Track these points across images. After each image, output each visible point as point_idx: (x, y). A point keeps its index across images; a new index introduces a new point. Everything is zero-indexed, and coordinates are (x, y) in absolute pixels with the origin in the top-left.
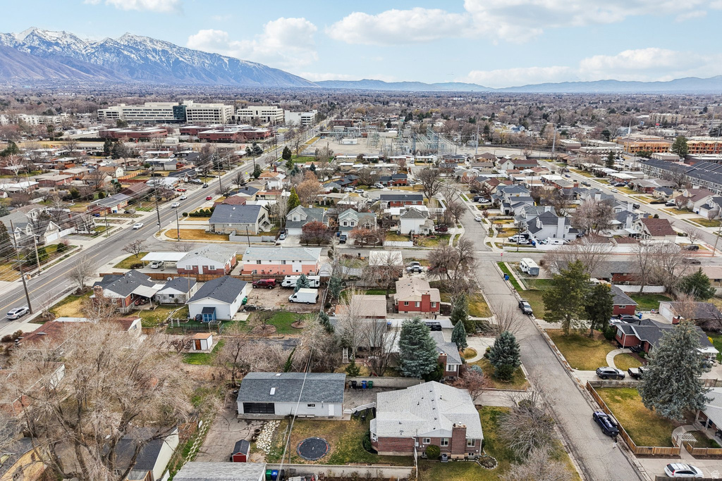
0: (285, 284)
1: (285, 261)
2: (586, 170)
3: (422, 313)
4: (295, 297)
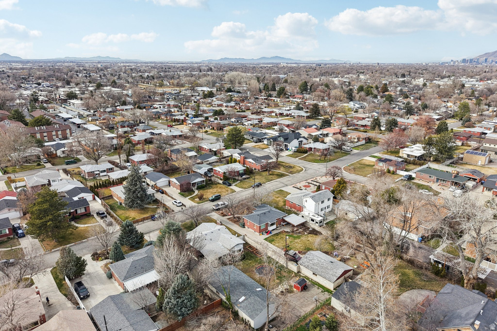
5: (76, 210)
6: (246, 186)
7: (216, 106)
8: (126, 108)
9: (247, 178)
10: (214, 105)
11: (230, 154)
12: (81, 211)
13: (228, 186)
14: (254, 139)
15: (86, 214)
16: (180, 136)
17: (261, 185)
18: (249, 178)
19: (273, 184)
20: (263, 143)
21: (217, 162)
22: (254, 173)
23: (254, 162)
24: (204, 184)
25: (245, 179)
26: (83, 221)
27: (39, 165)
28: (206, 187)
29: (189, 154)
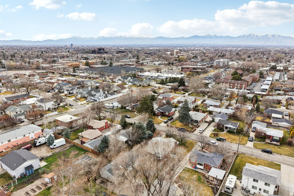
0: (38, 144)
1: (25, 135)
2: (66, 75)
3: (106, 129)
4: (55, 145)
9: (275, 145)
13: (250, 141)
15: (166, 116)
17: (271, 153)
18: (278, 145)
19: (286, 159)
22: (293, 146)
24: (235, 131)
25: (272, 144)
26: (163, 117)
27: (204, 96)
28: (235, 133)
29: (274, 115)
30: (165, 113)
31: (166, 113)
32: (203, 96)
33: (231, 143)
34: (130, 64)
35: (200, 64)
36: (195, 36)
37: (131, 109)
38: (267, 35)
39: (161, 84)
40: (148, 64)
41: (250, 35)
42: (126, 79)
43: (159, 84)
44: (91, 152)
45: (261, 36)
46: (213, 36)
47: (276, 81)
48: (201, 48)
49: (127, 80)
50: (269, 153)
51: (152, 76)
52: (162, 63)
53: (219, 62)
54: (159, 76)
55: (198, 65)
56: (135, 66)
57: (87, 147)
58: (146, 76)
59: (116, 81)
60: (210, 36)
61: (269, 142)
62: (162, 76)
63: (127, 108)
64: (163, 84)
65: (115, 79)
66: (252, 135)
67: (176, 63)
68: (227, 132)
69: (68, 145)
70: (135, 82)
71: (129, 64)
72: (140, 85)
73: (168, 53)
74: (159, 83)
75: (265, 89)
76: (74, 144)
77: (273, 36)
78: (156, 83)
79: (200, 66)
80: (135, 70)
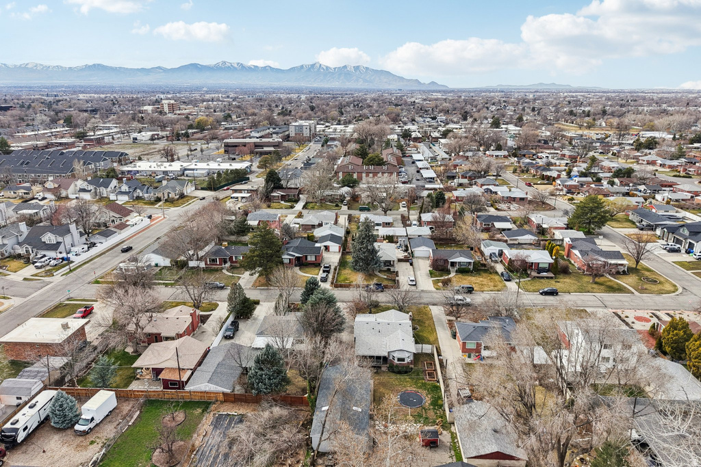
0: (21, 436)
3: (195, 332)
4: (93, 419)
5: (306, 256)
6: (532, 288)
7: (645, 162)
8: (497, 154)
9: (547, 278)
10: (640, 162)
11: (561, 238)
12: (311, 258)
13: (505, 280)
14: (643, 223)
15: (314, 264)
16: (522, 199)
17: (557, 294)
18: (552, 278)
19: (582, 297)
20: (653, 233)
21: (531, 244)
22: (570, 273)
23: (580, 256)
24: (471, 267)
25: (543, 278)
26: (307, 269)
27: (337, 206)
28: (472, 272)
29: (498, 225)
30: (306, 259)
31: (309, 259)
32: (337, 208)
33: (483, 291)
34: (65, 144)
35: (258, 135)
36: (191, 65)
37: (206, 264)
38: (345, 67)
39: (209, 188)
40: (113, 138)
41: (313, 66)
42: (107, 187)
43: (202, 189)
44: (222, 402)
45: (335, 68)
46: (236, 66)
47: (432, 159)
48: (220, 95)
49: (109, 189)
50: (553, 295)
51: (167, 172)
52: (158, 135)
53: (301, 127)
54: (186, 170)
55: (254, 137)
56: (80, 148)
57: (205, 392)
58: (148, 173)
59: (71, 196)
60: (229, 65)
61: (536, 275)
62: (193, 170)
63: (192, 264)
64: (215, 189)
65: (67, 189)
66: (500, 268)
67: (195, 133)
68: (456, 272)
69: (126, 408)
70: (138, 191)
71: (61, 144)
72: (158, 200)
73: (145, 108)
74: (203, 186)
75: (431, 178)
76: (146, 396)
77: (357, 68)
78: (194, 188)
79: (257, 138)
80: (105, 160)
